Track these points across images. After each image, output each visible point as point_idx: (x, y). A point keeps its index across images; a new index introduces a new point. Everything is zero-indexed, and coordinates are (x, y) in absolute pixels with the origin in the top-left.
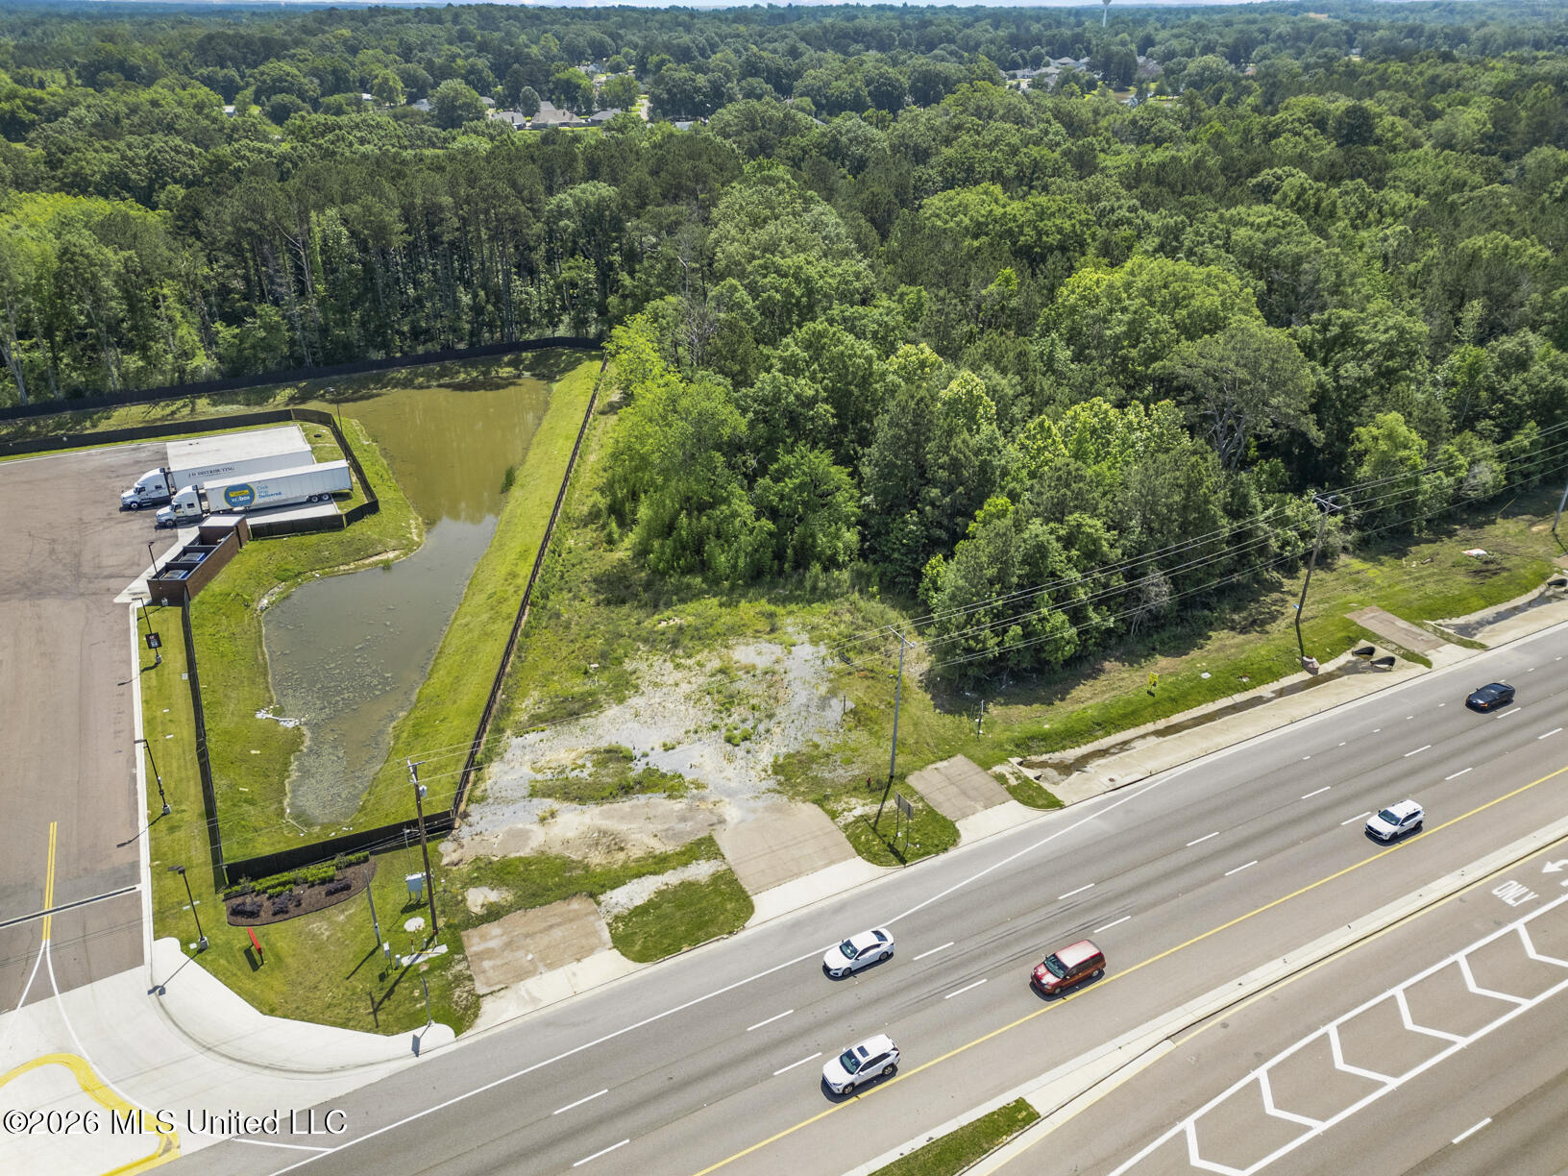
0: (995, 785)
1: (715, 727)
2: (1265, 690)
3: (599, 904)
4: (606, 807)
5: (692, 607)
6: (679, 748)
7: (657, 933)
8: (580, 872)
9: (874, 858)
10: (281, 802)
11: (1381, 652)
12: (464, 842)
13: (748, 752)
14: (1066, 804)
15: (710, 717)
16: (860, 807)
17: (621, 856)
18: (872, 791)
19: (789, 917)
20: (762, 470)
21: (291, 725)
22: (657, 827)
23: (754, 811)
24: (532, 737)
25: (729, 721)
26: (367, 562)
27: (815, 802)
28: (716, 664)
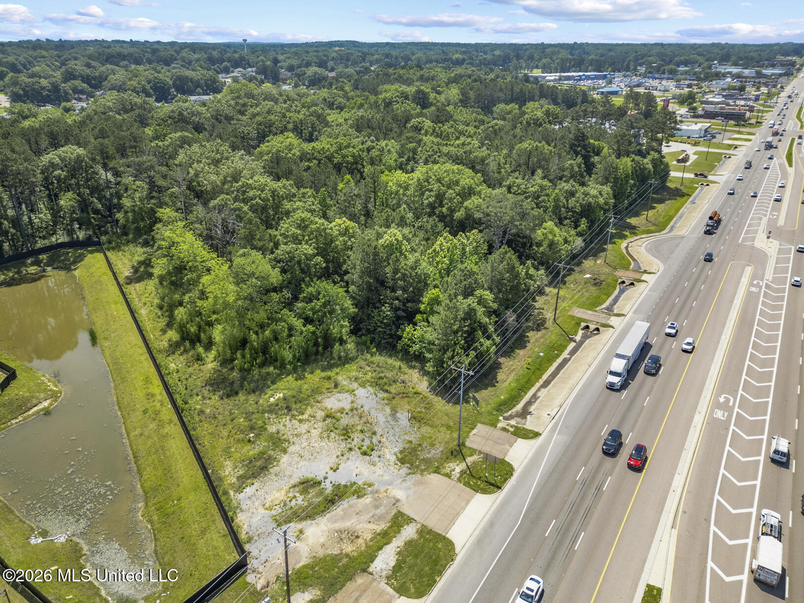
0: (505, 433)
1: (351, 449)
2: (565, 355)
3: (372, 574)
4: (328, 516)
5: (280, 384)
6: (340, 467)
7: (416, 576)
8: (345, 560)
9: (484, 491)
10: (100, 596)
11: (592, 327)
12: (260, 570)
13: (379, 457)
14: (541, 432)
15: (343, 445)
16: (457, 468)
17: (360, 541)
18: (455, 456)
19: (472, 539)
20: (296, 298)
21: (62, 540)
22: (366, 517)
23: (410, 489)
24: (249, 491)
25: (355, 442)
26: (30, 412)
27: (435, 472)
28: (320, 414)
